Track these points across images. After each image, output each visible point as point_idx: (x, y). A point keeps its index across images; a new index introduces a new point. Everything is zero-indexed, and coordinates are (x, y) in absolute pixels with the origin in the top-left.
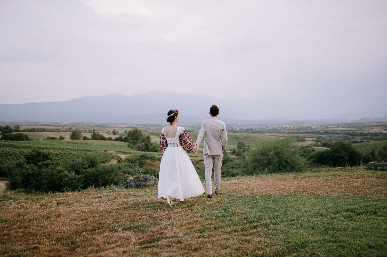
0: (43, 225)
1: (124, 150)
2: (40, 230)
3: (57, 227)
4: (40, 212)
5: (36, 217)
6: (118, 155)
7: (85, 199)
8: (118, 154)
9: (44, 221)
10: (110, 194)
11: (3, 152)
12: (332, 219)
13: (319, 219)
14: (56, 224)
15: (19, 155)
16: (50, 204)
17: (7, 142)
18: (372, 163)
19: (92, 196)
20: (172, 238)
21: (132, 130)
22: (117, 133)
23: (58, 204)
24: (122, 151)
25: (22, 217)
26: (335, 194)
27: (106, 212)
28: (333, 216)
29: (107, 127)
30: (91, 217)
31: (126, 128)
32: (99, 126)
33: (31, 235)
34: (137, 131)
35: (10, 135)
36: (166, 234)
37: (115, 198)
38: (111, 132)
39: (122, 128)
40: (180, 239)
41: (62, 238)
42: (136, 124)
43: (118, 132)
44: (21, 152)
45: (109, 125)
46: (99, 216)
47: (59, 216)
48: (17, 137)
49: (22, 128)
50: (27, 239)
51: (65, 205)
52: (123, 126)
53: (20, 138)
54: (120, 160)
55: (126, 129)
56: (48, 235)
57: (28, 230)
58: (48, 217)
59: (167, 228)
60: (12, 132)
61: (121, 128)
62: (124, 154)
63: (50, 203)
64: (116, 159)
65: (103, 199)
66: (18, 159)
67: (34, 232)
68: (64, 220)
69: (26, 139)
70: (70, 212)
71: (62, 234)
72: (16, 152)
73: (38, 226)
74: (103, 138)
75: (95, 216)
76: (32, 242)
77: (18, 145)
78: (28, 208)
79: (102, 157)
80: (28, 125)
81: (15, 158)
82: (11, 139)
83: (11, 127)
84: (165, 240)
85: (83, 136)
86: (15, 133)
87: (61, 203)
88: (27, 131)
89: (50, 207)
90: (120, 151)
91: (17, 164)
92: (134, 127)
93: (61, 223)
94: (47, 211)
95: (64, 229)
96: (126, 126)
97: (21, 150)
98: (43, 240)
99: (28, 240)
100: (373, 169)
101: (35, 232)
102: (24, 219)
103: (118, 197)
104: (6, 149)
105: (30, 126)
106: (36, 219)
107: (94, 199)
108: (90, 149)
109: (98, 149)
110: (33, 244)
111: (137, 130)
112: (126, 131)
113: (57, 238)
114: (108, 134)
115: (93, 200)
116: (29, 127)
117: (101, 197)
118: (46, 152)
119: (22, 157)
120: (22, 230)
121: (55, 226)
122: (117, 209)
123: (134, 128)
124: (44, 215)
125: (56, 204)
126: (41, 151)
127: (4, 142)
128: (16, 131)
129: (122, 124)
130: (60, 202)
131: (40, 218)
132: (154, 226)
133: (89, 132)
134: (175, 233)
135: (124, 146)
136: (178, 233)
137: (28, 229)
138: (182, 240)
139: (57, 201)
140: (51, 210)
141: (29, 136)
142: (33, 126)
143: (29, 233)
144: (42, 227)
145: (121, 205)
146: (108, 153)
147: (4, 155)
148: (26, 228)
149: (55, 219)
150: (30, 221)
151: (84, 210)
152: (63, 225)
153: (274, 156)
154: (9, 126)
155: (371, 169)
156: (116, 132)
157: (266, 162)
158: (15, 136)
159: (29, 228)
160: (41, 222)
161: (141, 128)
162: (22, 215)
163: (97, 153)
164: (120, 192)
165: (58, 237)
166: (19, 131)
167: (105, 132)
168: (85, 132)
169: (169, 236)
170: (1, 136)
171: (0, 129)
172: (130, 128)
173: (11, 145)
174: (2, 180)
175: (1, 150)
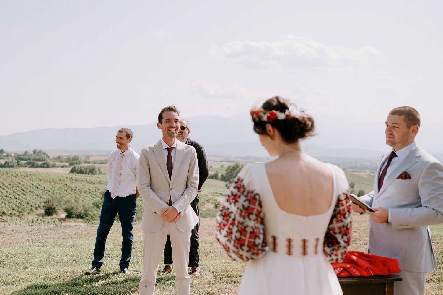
1: (221, 191)
6: (216, 198)
8: (214, 196)
11: (76, 189)
15: (94, 192)
21: (232, 164)
24: (220, 192)
31: (221, 161)
34: (238, 167)
35: (81, 167)
39: (217, 161)
42: (235, 157)
43: (211, 167)
44: (96, 189)
48: (89, 171)
49: (92, 159)
52: (219, 159)
53: (92, 171)
54: (217, 204)
55: (222, 164)
60: (80, 163)
61: (215, 161)
62: (223, 196)
64: (212, 203)
66: (93, 198)
69: (98, 173)
72: (91, 188)
77: (93, 180)
80: (99, 156)
81: (90, 196)
82: (81, 172)
83: (80, 157)
86: (86, 165)
88: (98, 162)
90: (217, 193)
91: (93, 204)
92: (232, 160)
96: (222, 159)
97: (96, 185)
104: (78, 184)
105: (102, 156)
111: (238, 164)
112: (222, 166)
116: (100, 158)
119: (98, 195)
123: (233, 162)
127: (76, 175)
128: (85, 163)
129: (216, 156)
135: (221, 187)
141: (102, 170)
142: (105, 156)
146: (201, 194)
147: (77, 191)
154: (78, 157)
158: (87, 169)
161: (242, 162)
166: (89, 163)
170: (70, 169)
171: (68, 160)
172: (227, 162)
173: (85, 179)
174: (77, 222)
175: (73, 186)
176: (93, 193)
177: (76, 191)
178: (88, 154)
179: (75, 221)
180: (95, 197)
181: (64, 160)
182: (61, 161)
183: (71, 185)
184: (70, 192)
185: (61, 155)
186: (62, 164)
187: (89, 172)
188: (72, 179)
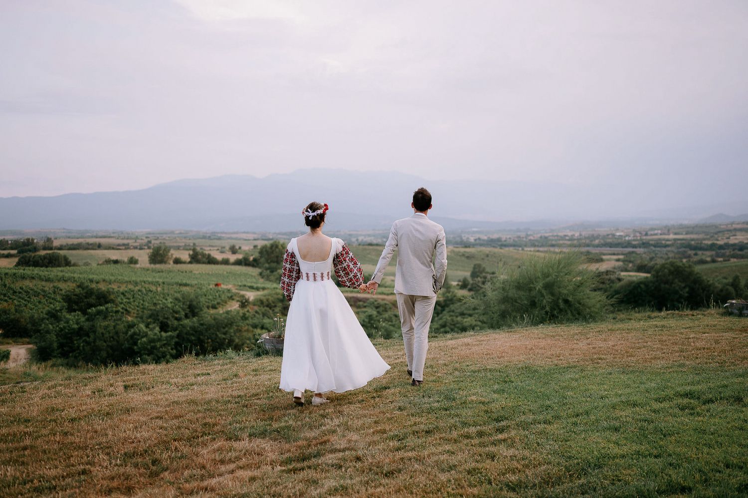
0: (99, 428)
1: (252, 282)
2: (92, 438)
3: (125, 431)
4: (92, 404)
5: (85, 413)
6: (242, 293)
7: (177, 377)
8: (241, 290)
9: (100, 420)
10: (225, 367)
11: (21, 290)
12: (654, 411)
13: (629, 411)
14: (123, 426)
15: (53, 294)
16: (111, 389)
17: (29, 271)
18: (734, 303)
19: (191, 371)
20: (344, 450)
21: (268, 243)
22: (239, 251)
23: (126, 387)
24: (249, 284)
25: (58, 413)
26: (660, 363)
27: (217, 402)
28: (657, 406)
29: (219, 239)
30: (189, 412)
31: (255, 240)
32: (204, 237)
33: (75, 448)
34: (277, 247)
35: (34, 257)
36: (332, 444)
37: (236, 376)
38: (227, 248)
39: (249, 240)
40: (360, 453)
41: (134, 452)
42: (275, 233)
43: (240, 248)
44: (56, 290)
45: (223, 235)
46: (205, 410)
47: (128, 411)
48: (48, 261)
49: (56, 243)
50: (68, 455)
51: (140, 390)
52: (251, 237)
53: (52, 261)
54: (245, 302)
55: (256, 243)
56: (108, 448)
57: (70, 439)
58: (108, 414)
59: (334, 432)
60: (38, 250)
61: (246, 240)
62: (253, 290)
63: (112, 385)
64: (238, 301)
65: (213, 377)
66: (51, 303)
67: (80, 442)
68: (136, 418)
69: (64, 265)
70: (149, 402)
71: (134, 445)
72: (46, 289)
73: (88, 431)
74: (211, 261)
75: (196, 411)
76: (78, 460)
77: (51, 276)
78: (69, 397)
79: (210, 297)
80: (69, 237)
81: (45, 300)
82: (36, 263)
83: (35, 241)
84: (331, 456)
85: (174, 256)
86: (43, 253)
87: (132, 386)
88: (66, 248)
89: (111, 395)
90: (245, 286)
91: (48, 313)
92: (271, 237)
93: (133, 423)
94: (105, 401)
95: (138, 435)
96: (256, 236)
97: (55, 284)
98: (97, 457)
99: (69, 458)
100: (735, 315)
101: (83, 441)
102: (62, 418)
103: (241, 373)
104: (28, 283)
105: (72, 238)
106: (85, 416)
107: (195, 378)
108: (188, 282)
109: (202, 282)
110: (79, 464)
111: (277, 243)
112: (255, 247)
113: (125, 454)
114: (222, 252)
115: (192, 380)
116: (71, 241)
117: (209, 374)
118: (103, 289)
119: (59, 298)
120: (58, 439)
121: (121, 431)
122: (239, 396)
123: (272, 239)
124: (99, 408)
125: (122, 388)
126: (94, 286)
127: (24, 270)
128: (45, 249)
129: (248, 233)
130: (130, 383)
131: (91, 416)
132: (311, 428)
133: (186, 248)
134: (349, 441)
135: (252, 276)
136: (356, 441)
137: (70, 437)
138: (365, 455)
139: (124, 382)
140: (113, 400)
141: (70, 258)
142: (78, 238)
143: (72, 443)
144: (96, 432)
145: (247, 389)
146: (222, 288)
147: (24, 295)
148: (66, 434)
149: (121, 417)
150: (73, 420)
151: (176, 399)
152: (136, 427)
153: (544, 292)
154: (33, 240)
155: (731, 314)
156: (237, 247)
157: (526, 302)
158: (45, 259)
159: (72, 435)
160: (94, 422)
161: (285, 239)
162: (57, 410)
163: (201, 289)
164: (245, 365)
165: (126, 450)
166: (51, 249)
167: (216, 248)
168: (178, 248)
169: (338, 447)
170: (16, 260)
171: (16, 245)
172: (263, 240)
173: (37, 276)
174: (20, 342)
175: (17, 286)
176: (49, 295)
177: (20, 295)
178: (51, 236)
179: (17, 342)
180: (52, 301)
181: (9, 246)
182: (4, 248)
183: (12, 286)
184: (11, 297)
185: (4, 239)
186: (6, 252)
187: (49, 263)
188: (16, 277)
